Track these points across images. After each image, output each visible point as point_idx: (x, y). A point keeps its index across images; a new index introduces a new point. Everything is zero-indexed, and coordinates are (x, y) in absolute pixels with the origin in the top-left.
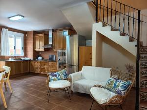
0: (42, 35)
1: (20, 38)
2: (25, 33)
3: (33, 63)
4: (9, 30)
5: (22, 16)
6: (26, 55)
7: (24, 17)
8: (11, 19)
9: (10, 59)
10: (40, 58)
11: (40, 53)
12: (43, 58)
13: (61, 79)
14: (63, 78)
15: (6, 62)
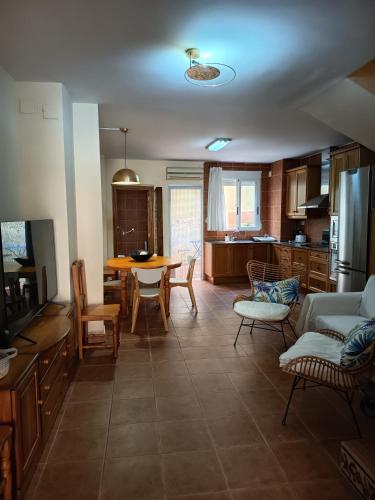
0: (302, 170)
1: (254, 183)
2: (264, 168)
3: (278, 252)
4: (224, 169)
5: (225, 140)
6: (266, 228)
7: (230, 140)
8: (210, 148)
9: (227, 240)
10: (299, 238)
11: (303, 223)
12: (308, 239)
13: (279, 301)
14: (284, 300)
15: (213, 245)
